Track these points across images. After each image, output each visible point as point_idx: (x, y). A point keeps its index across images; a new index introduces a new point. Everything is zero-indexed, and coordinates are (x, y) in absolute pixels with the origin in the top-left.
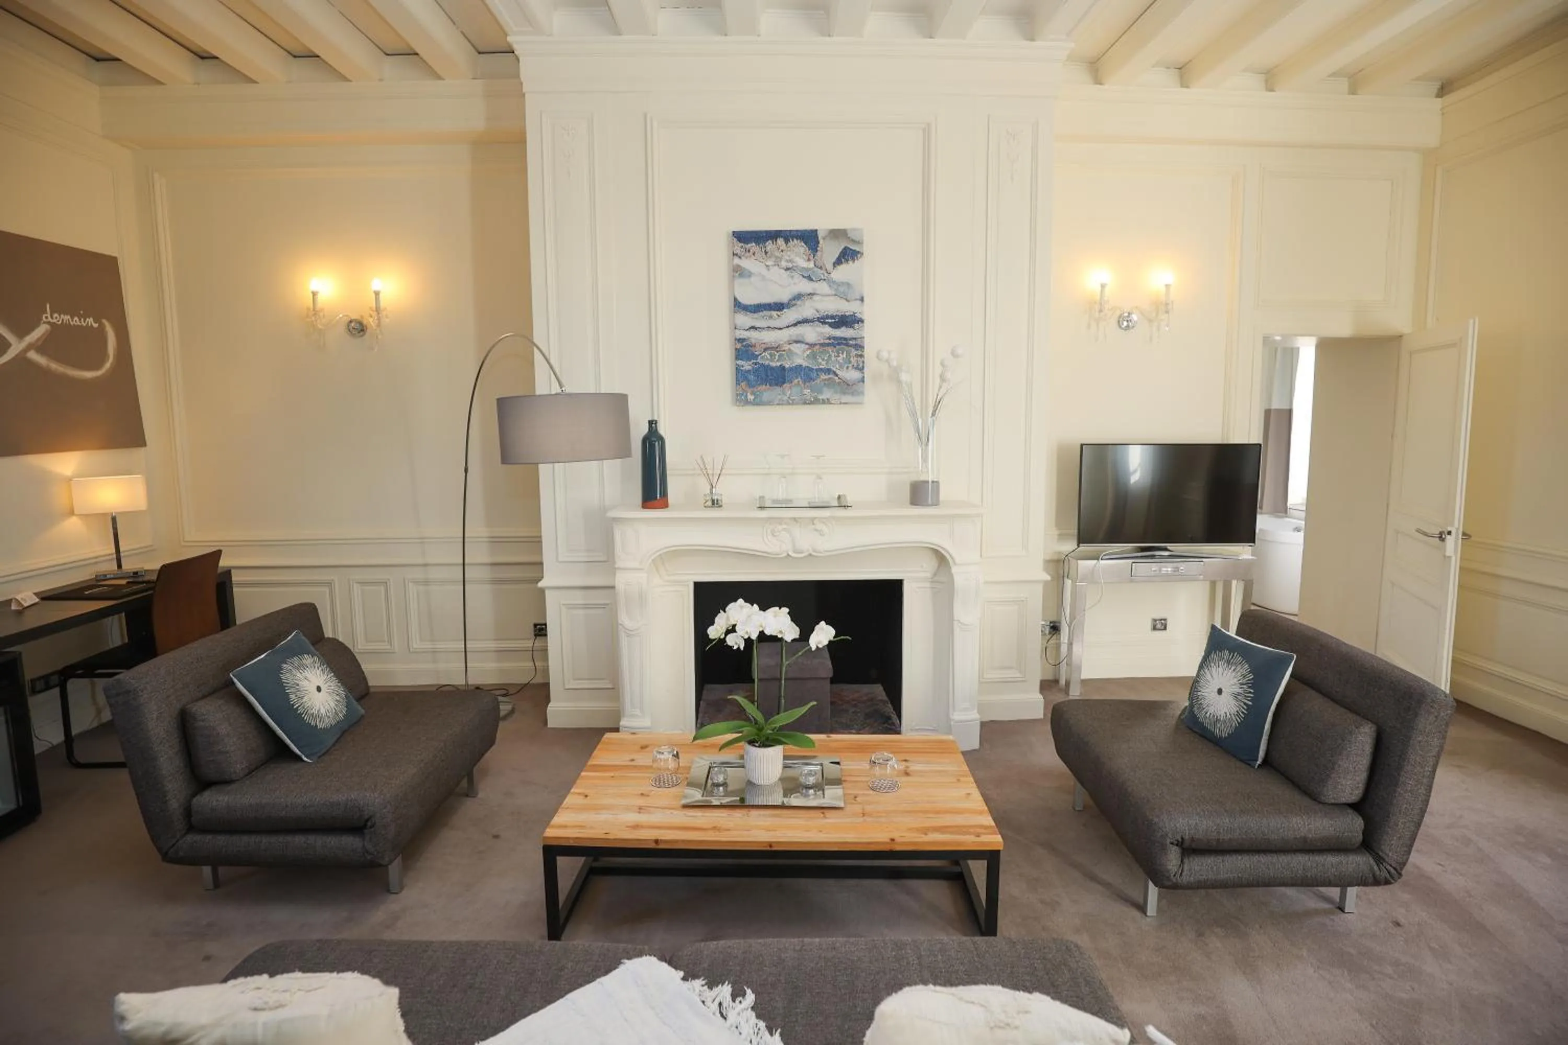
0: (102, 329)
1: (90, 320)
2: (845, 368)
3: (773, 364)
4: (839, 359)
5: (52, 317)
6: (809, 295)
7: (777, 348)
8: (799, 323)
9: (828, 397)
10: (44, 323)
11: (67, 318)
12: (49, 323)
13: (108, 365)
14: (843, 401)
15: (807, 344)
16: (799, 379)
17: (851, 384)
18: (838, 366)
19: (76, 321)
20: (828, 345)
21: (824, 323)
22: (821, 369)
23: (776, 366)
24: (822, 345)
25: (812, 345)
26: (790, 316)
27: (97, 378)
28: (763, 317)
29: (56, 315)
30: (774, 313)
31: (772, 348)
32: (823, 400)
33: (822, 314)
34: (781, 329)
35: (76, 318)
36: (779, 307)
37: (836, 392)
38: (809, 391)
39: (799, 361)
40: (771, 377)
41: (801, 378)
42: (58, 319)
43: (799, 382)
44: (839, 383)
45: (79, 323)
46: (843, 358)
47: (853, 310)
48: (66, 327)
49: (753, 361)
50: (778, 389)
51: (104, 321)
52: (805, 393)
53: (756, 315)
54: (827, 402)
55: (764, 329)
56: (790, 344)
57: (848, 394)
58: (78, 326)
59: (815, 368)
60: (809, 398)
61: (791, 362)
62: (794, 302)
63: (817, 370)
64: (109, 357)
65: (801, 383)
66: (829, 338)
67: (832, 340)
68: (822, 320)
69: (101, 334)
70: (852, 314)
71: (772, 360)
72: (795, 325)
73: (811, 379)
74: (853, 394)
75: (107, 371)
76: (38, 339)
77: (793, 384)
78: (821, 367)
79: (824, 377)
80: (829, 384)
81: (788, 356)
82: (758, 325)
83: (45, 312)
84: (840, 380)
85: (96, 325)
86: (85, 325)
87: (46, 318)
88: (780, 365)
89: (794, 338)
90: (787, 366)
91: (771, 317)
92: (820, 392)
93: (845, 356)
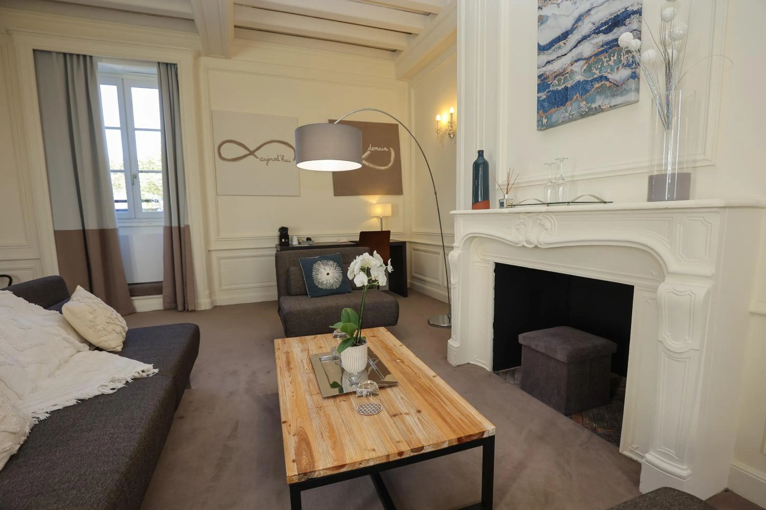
0: (389, 150)
1: (385, 149)
2: (615, 70)
3: (560, 88)
4: (610, 62)
5: (371, 149)
6: (587, 12)
7: (563, 73)
8: (579, 42)
9: (600, 104)
10: (369, 150)
11: (377, 148)
12: (370, 151)
13: (390, 164)
14: (612, 105)
15: (585, 59)
16: (578, 94)
17: (620, 85)
18: (609, 71)
19: (380, 149)
20: (602, 52)
21: (598, 33)
22: (596, 78)
23: (562, 89)
24: (596, 55)
25: (587, 59)
26: (573, 39)
27: (386, 169)
28: (554, 50)
29: (373, 148)
30: (561, 43)
31: (559, 75)
32: (596, 108)
33: (597, 25)
34: (565, 55)
35: (380, 148)
36: (565, 36)
37: (607, 97)
38: (585, 103)
39: (579, 78)
40: (558, 100)
41: (579, 94)
42: (373, 149)
43: (577, 97)
44: (610, 87)
45: (381, 150)
46: (614, 60)
47: (624, 5)
48: (376, 151)
49: (547, 90)
50: (562, 109)
51: (391, 149)
52: (581, 106)
53: (550, 51)
54: (599, 110)
55: (554, 60)
56: (572, 65)
57: (617, 95)
58: (381, 151)
59: (589, 80)
60: (584, 110)
61: (572, 81)
62: (576, 25)
63: (591, 81)
64: (391, 161)
65: (579, 98)
66: (602, 46)
67: (605, 47)
68: (597, 31)
69: (389, 153)
70: (624, 10)
71: (559, 85)
72: (576, 46)
73: (587, 91)
74: (622, 94)
75: (389, 167)
76: (366, 156)
77: (573, 100)
78: (595, 76)
79: (597, 85)
80: (601, 91)
81: (570, 77)
82: (551, 58)
83: (369, 147)
84: (611, 84)
85: (387, 150)
86: (383, 150)
87: (370, 149)
88: (565, 87)
89: (575, 59)
90: (569, 86)
91: (559, 48)
92: (593, 101)
93: (615, 58)
